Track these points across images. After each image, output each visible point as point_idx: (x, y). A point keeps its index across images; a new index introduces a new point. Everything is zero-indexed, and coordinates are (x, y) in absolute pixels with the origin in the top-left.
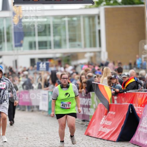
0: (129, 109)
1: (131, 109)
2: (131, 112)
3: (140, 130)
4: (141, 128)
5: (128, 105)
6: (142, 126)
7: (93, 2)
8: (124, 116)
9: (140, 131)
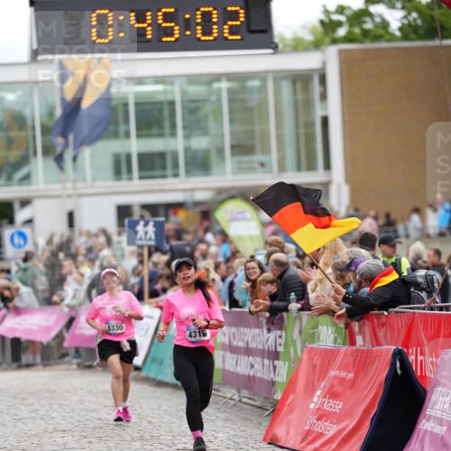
0: (393, 364)
1: (398, 364)
2: (399, 372)
3: (425, 428)
4: (428, 421)
5: (391, 352)
6: (430, 416)
7: (273, 43)
8: (380, 385)
9: (426, 431)
